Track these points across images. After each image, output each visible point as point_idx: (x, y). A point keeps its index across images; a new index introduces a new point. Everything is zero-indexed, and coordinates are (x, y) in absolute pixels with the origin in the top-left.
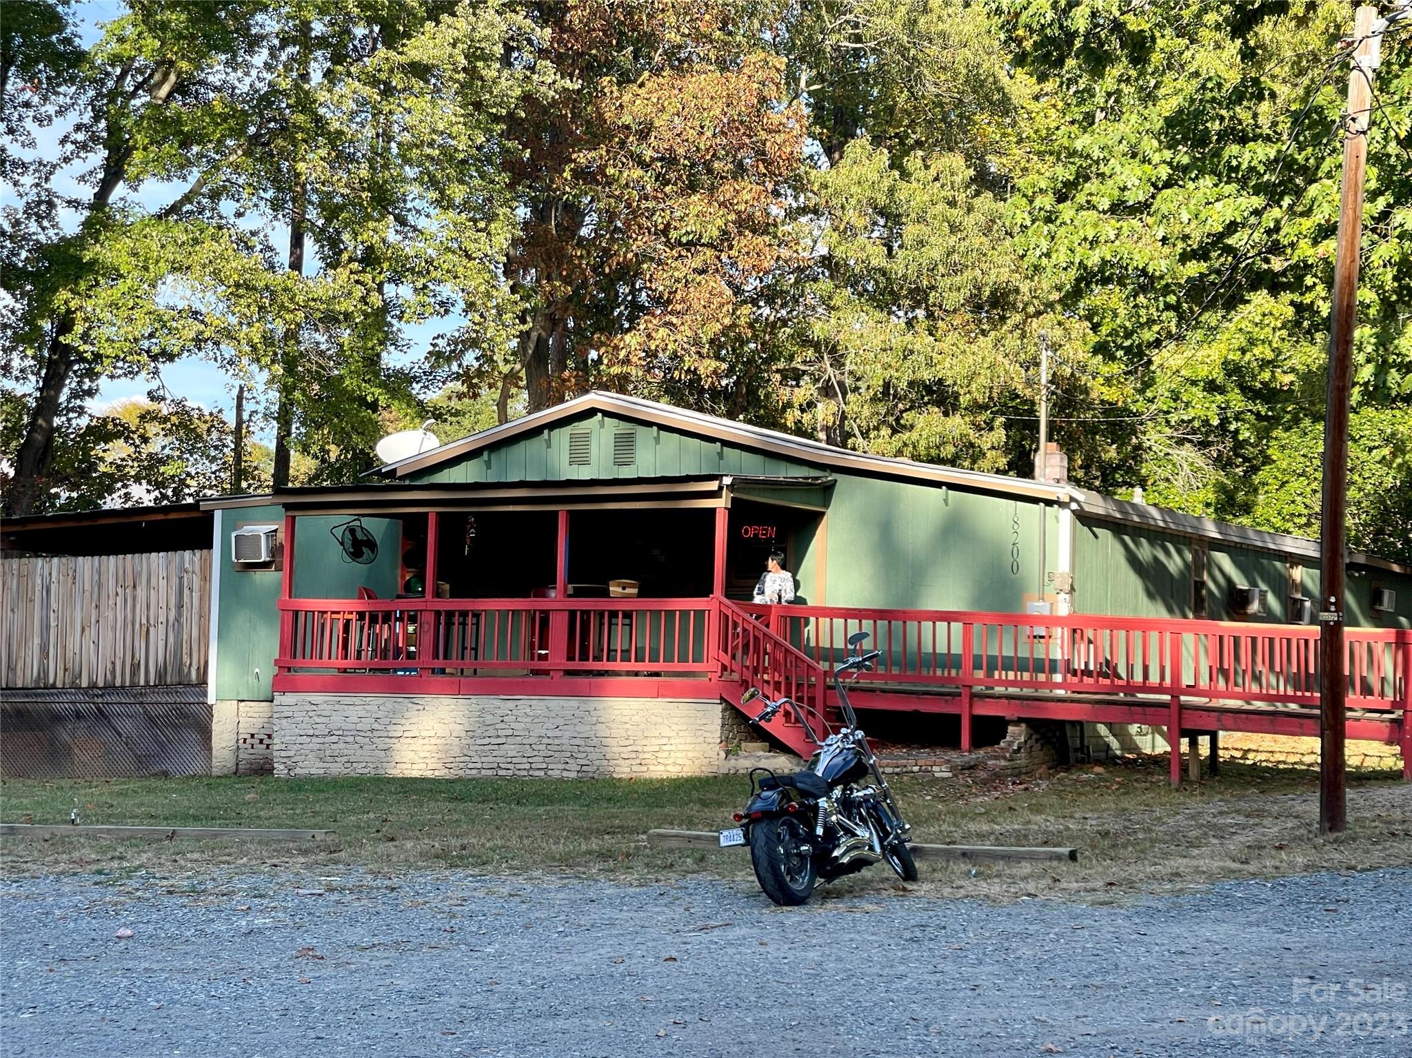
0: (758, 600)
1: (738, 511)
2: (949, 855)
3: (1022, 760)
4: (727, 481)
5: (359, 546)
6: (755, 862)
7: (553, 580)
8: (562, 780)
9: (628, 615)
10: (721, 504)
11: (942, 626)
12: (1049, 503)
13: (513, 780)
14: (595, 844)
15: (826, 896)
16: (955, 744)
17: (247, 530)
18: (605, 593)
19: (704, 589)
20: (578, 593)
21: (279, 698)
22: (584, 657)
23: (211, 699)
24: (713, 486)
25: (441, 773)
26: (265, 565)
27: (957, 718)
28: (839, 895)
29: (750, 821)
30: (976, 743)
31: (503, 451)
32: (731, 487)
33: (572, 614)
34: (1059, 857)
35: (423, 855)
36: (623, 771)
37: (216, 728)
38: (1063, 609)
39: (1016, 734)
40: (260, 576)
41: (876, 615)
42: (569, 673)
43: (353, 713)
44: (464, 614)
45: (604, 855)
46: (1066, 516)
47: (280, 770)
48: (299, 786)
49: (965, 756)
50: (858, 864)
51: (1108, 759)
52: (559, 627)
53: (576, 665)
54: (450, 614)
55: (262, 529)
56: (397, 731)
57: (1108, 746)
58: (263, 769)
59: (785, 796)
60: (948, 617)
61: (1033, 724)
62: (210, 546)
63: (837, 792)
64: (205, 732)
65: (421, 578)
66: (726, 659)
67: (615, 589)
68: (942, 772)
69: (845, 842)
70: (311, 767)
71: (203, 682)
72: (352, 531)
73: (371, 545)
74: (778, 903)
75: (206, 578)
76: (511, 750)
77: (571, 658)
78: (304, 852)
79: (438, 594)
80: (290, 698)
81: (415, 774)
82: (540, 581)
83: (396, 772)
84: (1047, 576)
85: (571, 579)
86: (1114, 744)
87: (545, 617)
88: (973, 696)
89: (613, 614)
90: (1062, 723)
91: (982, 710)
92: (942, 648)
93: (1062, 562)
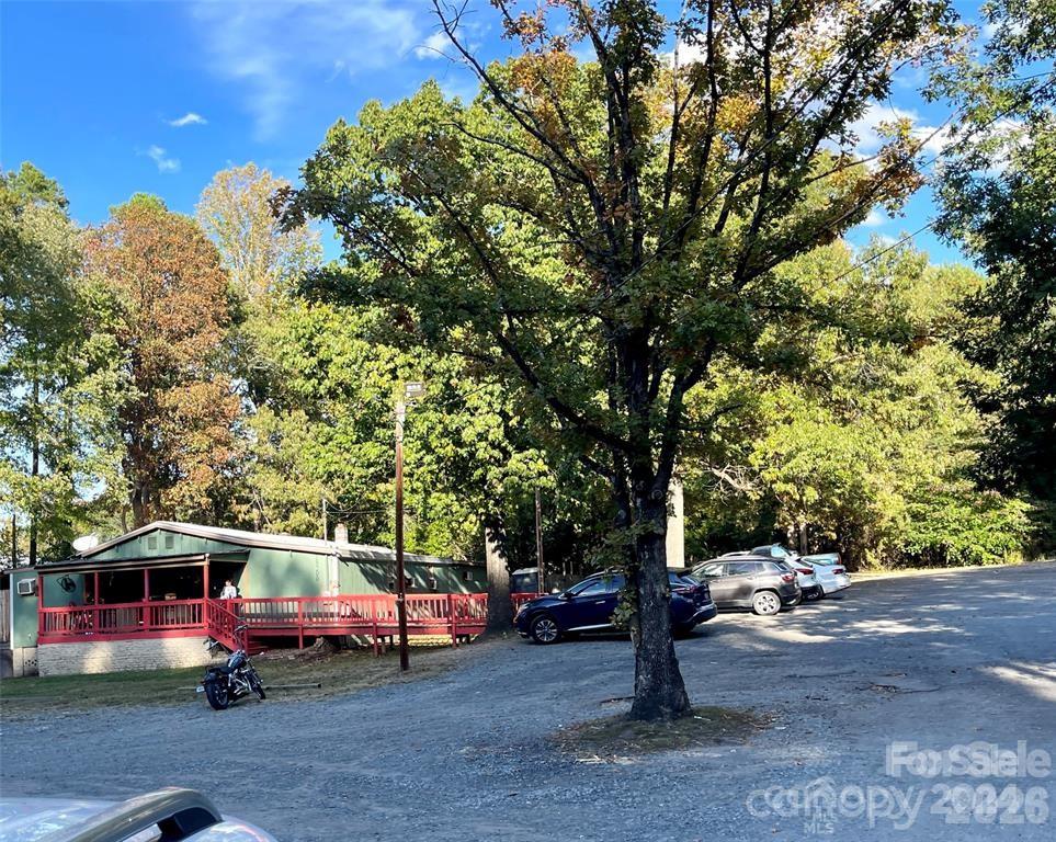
0: (222, 598)
1: (212, 565)
2: (279, 689)
3: (322, 650)
4: (207, 555)
5: (68, 585)
6: (208, 697)
7: (144, 597)
8: (151, 671)
9: (172, 607)
10: (205, 564)
11: (290, 603)
12: (329, 555)
13: (132, 672)
14: (160, 694)
15: (233, 706)
16: (298, 647)
17: (24, 581)
18: (164, 599)
19: (201, 595)
20: (153, 600)
21: (39, 646)
22: (157, 624)
23: (12, 648)
24: (202, 557)
25: (105, 671)
26: (32, 594)
27: (297, 638)
28: (237, 705)
29: (206, 684)
30: (305, 645)
31: (123, 546)
32: (209, 557)
33: (151, 608)
34: (314, 687)
35: (98, 703)
36: (173, 666)
37: (14, 658)
38: (336, 593)
39: (320, 641)
40: (29, 599)
41: (266, 601)
42: (151, 630)
43: (69, 650)
44: (110, 610)
45: (161, 698)
46: (335, 559)
47: (41, 674)
48: (50, 679)
49: (301, 651)
50: (244, 695)
51: (356, 647)
52: (146, 612)
53: (154, 626)
54: (105, 611)
55: (29, 580)
56: (86, 656)
57: (356, 643)
58: (35, 674)
59: (218, 675)
60: (293, 600)
61: (326, 637)
62: (8, 588)
63: (236, 671)
64: (10, 661)
65: (93, 595)
66: (210, 621)
67: (167, 597)
68: (291, 658)
69: (239, 688)
70: (54, 672)
71: (8, 641)
72: (65, 580)
73: (72, 584)
74: (217, 709)
75: (8, 600)
76: (131, 660)
77: (152, 624)
78: (56, 704)
79: (100, 602)
80: (44, 646)
81: (94, 672)
82: (138, 596)
83: (87, 672)
84: (329, 583)
85: (150, 594)
86: (359, 641)
87: (141, 609)
88: (303, 629)
89: (167, 607)
90: (337, 636)
91: (307, 633)
92: (291, 611)
93: (334, 577)
